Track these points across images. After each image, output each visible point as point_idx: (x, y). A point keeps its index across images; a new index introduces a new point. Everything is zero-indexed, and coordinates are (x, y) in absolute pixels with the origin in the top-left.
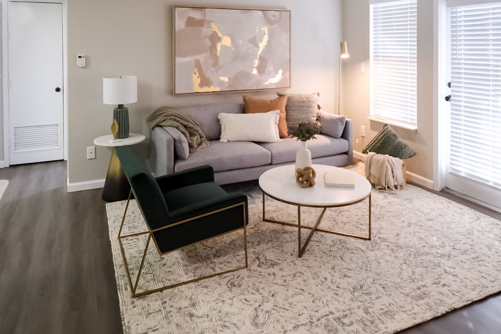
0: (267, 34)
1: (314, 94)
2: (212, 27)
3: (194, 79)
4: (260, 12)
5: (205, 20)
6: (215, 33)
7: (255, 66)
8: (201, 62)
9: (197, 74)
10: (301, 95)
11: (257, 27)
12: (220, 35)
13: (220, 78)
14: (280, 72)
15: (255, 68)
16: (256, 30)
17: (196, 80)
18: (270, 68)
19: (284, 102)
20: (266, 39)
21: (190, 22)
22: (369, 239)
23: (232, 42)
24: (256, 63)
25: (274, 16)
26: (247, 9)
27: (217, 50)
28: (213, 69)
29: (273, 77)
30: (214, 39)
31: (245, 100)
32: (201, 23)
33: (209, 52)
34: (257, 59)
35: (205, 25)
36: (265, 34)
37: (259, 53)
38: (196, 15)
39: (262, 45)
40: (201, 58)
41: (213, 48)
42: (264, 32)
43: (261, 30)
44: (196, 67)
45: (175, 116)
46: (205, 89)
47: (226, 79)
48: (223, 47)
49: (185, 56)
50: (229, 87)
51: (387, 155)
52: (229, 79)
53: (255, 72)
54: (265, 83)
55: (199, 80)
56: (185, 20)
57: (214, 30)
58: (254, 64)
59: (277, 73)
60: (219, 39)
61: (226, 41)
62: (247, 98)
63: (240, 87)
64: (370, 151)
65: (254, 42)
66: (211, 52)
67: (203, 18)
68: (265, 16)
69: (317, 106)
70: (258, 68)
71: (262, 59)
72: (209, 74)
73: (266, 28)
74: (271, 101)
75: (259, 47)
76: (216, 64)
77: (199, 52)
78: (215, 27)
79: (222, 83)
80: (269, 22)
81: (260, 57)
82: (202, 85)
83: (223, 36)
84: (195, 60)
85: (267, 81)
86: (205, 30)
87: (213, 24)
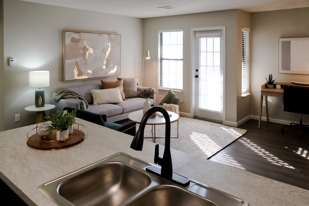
0: (110, 47)
1: (135, 77)
2: (84, 43)
3: (75, 72)
4: (107, 35)
5: (80, 39)
6: (85, 46)
7: (105, 64)
8: (78, 63)
9: (77, 69)
10: (129, 78)
11: (106, 43)
12: (88, 47)
13: (88, 71)
14: (116, 67)
15: (104, 65)
16: (105, 45)
17: (76, 72)
18: (111, 65)
19: (122, 82)
20: (109, 49)
21: (73, 40)
22: (178, 137)
23: (94, 51)
24: (105, 62)
25: (113, 37)
26: (100, 33)
27: (86, 56)
28: (84, 66)
29: (113, 69)
30: (85, 49)
31: (102, 82)
32: (78, 41)
33: (82, 57)
34: (105, 60)
35: (81, 42)
36: (109, 47)
37: (106, 57)
38: (76, 36)
39: (108, 53)
40: (78, 60)
41: (84, 54)
42: (109, 45)
43: (107, 45)
44: (76, 65)
45: (71, 92)
46: (80, 78)
47: (90, 72)
48: (89, 54)
49: (70, 59)
50: (92, 75)
51: (172, 104)
52: (92, 71)
53: (104, 67)
54: (110, 73)
55: (77, 72)
56: (70, 39)
57: (85, 45)
58: (104, 63)
59: (114, 67)
60: (87, 50)
61: (91, 51)
62: (104, 81)
63: (97, 76)
64: (164, 103)
65: (104, 51)
66: (83, 57)
67: (79, 38)
68: (109, 37)
69: (137, 84)
70: (106, 65)
71: (107, 60)
72: (82, 69)
73: (110, 43)
74: (116, 82)
75: (106, 54)
76: (85, 64)
77: (77, 57)
78: (85, 43)
79: (88, 74)
80: (111, 40)
81: (107, 59)
82: (78, 75)
83: (89, 48)
84: (75, 61)
85: (110, 72)
86: (80, 45)
87: (84, 41)
